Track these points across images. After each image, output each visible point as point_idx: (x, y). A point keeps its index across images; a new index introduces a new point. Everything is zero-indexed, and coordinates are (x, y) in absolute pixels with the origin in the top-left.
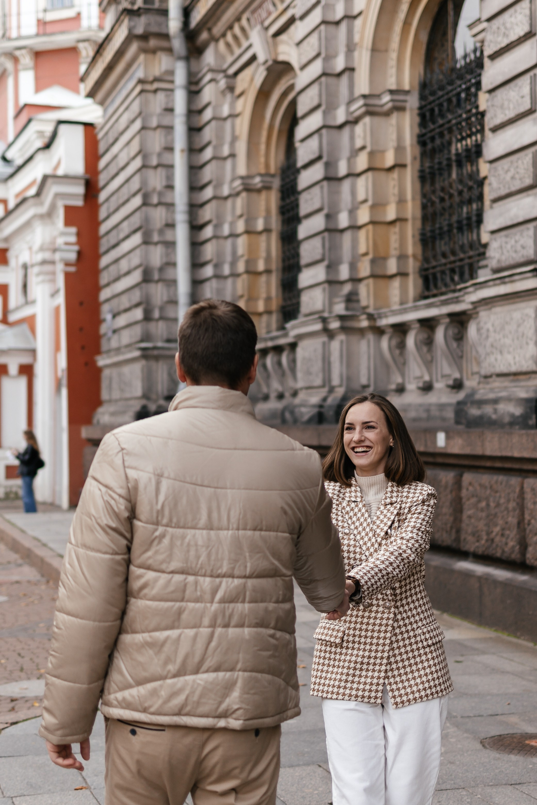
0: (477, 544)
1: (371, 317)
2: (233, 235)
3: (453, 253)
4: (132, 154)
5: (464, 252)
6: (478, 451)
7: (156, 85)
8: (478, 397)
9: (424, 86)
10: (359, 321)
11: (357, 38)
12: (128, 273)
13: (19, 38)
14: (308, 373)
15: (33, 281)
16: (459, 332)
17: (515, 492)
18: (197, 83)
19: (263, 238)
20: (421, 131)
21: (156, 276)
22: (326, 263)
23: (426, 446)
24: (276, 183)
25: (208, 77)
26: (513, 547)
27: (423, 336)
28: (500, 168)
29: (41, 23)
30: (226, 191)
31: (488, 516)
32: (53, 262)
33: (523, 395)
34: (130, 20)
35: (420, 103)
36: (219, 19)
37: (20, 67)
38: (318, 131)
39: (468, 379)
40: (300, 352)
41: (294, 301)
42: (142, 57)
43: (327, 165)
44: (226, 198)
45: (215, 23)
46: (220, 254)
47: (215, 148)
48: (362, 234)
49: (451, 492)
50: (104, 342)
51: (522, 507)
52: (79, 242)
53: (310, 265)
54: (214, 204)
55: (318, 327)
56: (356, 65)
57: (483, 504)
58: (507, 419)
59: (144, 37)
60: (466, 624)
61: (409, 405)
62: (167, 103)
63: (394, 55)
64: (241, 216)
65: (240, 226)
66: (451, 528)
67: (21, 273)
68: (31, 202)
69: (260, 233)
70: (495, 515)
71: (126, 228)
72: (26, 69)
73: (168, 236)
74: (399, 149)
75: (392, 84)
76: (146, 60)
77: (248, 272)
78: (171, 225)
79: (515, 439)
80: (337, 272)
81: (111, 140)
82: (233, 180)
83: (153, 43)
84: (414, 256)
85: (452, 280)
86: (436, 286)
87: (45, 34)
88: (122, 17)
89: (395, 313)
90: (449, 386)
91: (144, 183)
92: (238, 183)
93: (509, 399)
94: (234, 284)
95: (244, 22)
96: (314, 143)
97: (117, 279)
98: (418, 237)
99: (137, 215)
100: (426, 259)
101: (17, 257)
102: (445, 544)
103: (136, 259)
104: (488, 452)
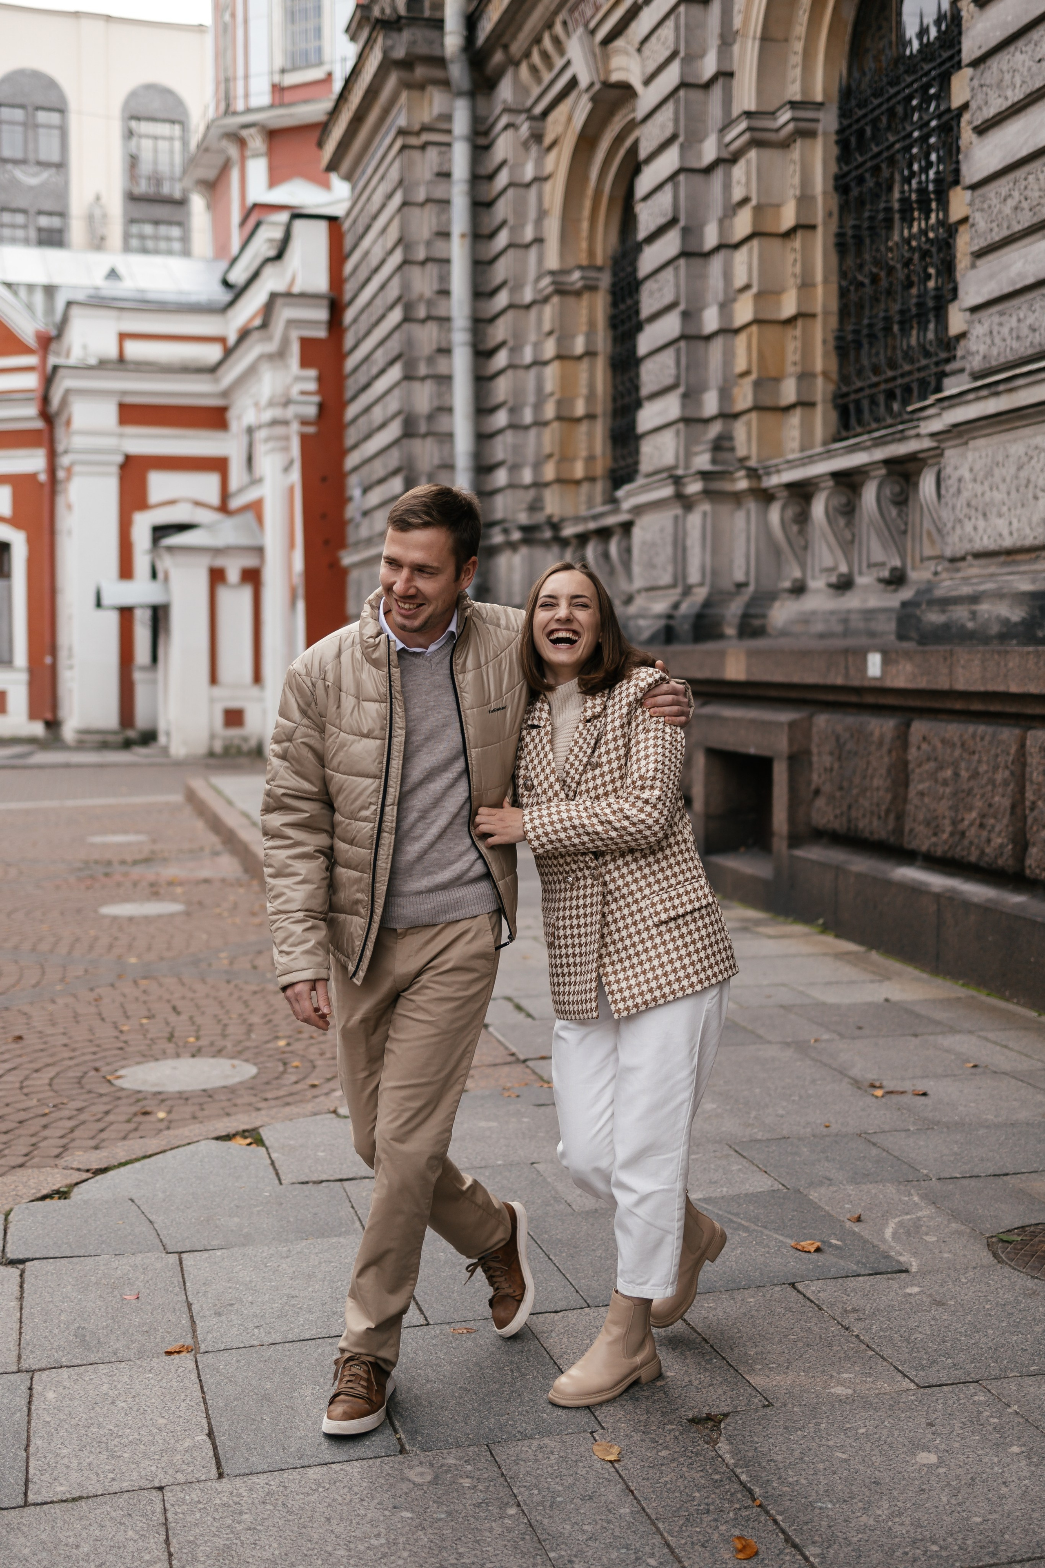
0: (934, 839)
1: (753, 474)
2: (539, 363)
3: (892, 365)
4: (390, 245)
5: (912, 361)
6: (943, 684)
7: (425, 137)
8: (939, 593)
9: (847, 94)
10: (734, 480)
11: (737, 22)
12: (383, 426)
13: (248, 111)
14: (651, 565)
15: (261, 449)
16: (902, 492)
17: (1008, 754)
18: (486, 133)
19: (584, 365)
20: (841, 168)
21: (423, 428)
22: (681, 390)
23: (847, 675)
24: (605, 280)
25: (504, 121)
26: (1001, 846)
27: (840, 500)
28: (992, 195)
29: (277, 89)
30: (528, 296)
31: (955, 794)
32: (285, 423)
33: (1026, 586)
34: (385, 37)
35: (841, 123)
36: (520, 28)
37: (248, 153)
38: (673, 177)
39: (914, 568)
40: (637, 533)
41: (630, 461)
42: (404, 96)
43: (686, 232)
44: (528, 307)
45: (514, 37)
46: (518, 392)
47: (513, 230)
48: (741, 341)
49: (890, 752)
50: (350, 530)
51: (1020, 779)
52: (320, 391)
53: (655, 395)
54: (510, 315)
55: (668, 491)
56: (735, 67)
57: (949, 773)
58: (995, 629)
59: (407, 64)
60: (910, 971)
61: (814, 613)
62: (441, 164)
63: (799, 46)
64: (550, 333)
65: (550, 349)
66: (888, 811)
67: (244, 440)
68: (255, 336)
69: (579, 358)
70: (970, 792)
71: (380, 358)
72: (256, 156)
73: (441, 367)
74: (804, 200)
75: (794, 92)
76: (409, 99)
77: (559, 418)
78: (445, 351)
79: (1013, 662)
80: (699, 404)
81: (360, 229)
82: (538, 279)
83: (420, 72)
84: (825, 374)
85: (889, 409)
86: (860, 422)
87: (282, 105)
88: (374, 34)
89: (792, 464)
90: (881, 580)
91: (406, 286)
92: (546, 281)
93: (999, 595)
94: (539, 437)
95: (558, 28)
96: (665, 198)
97: (368, 436)
98: (832, 343)
99: (396, 336)
100: (844, 378)
101: (239, 418)
102: (876, 837)
103: (393, 404)
104: (960, 686)
